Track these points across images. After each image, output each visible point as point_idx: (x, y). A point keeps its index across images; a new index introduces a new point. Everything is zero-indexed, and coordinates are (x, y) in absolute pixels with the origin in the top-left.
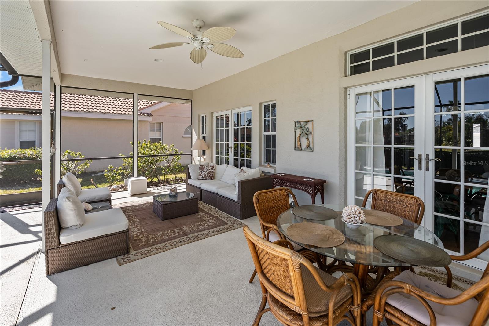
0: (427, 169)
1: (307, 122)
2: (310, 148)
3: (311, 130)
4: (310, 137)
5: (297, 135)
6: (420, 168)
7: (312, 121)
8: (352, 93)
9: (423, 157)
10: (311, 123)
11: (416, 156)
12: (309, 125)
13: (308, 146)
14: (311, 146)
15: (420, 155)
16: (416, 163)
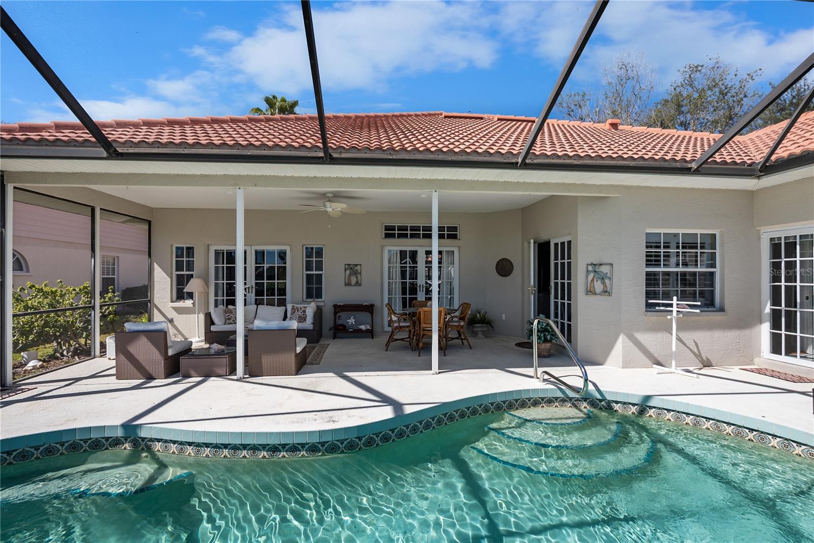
0: (423, 291)
1: (356, 265)
2: (358, 284)
3: (359, 271)
4: (359, 276)
5: (347, 276)
6: (420, 291)
7: (360, 265)
8: (386, 249)
9: (421, 285)
10: (359, 266)
11: (418, 285)
12: (358, 267)
13: (357, 282)
14: (359, 282)
15: (420, 285)
16: (418, 288)
